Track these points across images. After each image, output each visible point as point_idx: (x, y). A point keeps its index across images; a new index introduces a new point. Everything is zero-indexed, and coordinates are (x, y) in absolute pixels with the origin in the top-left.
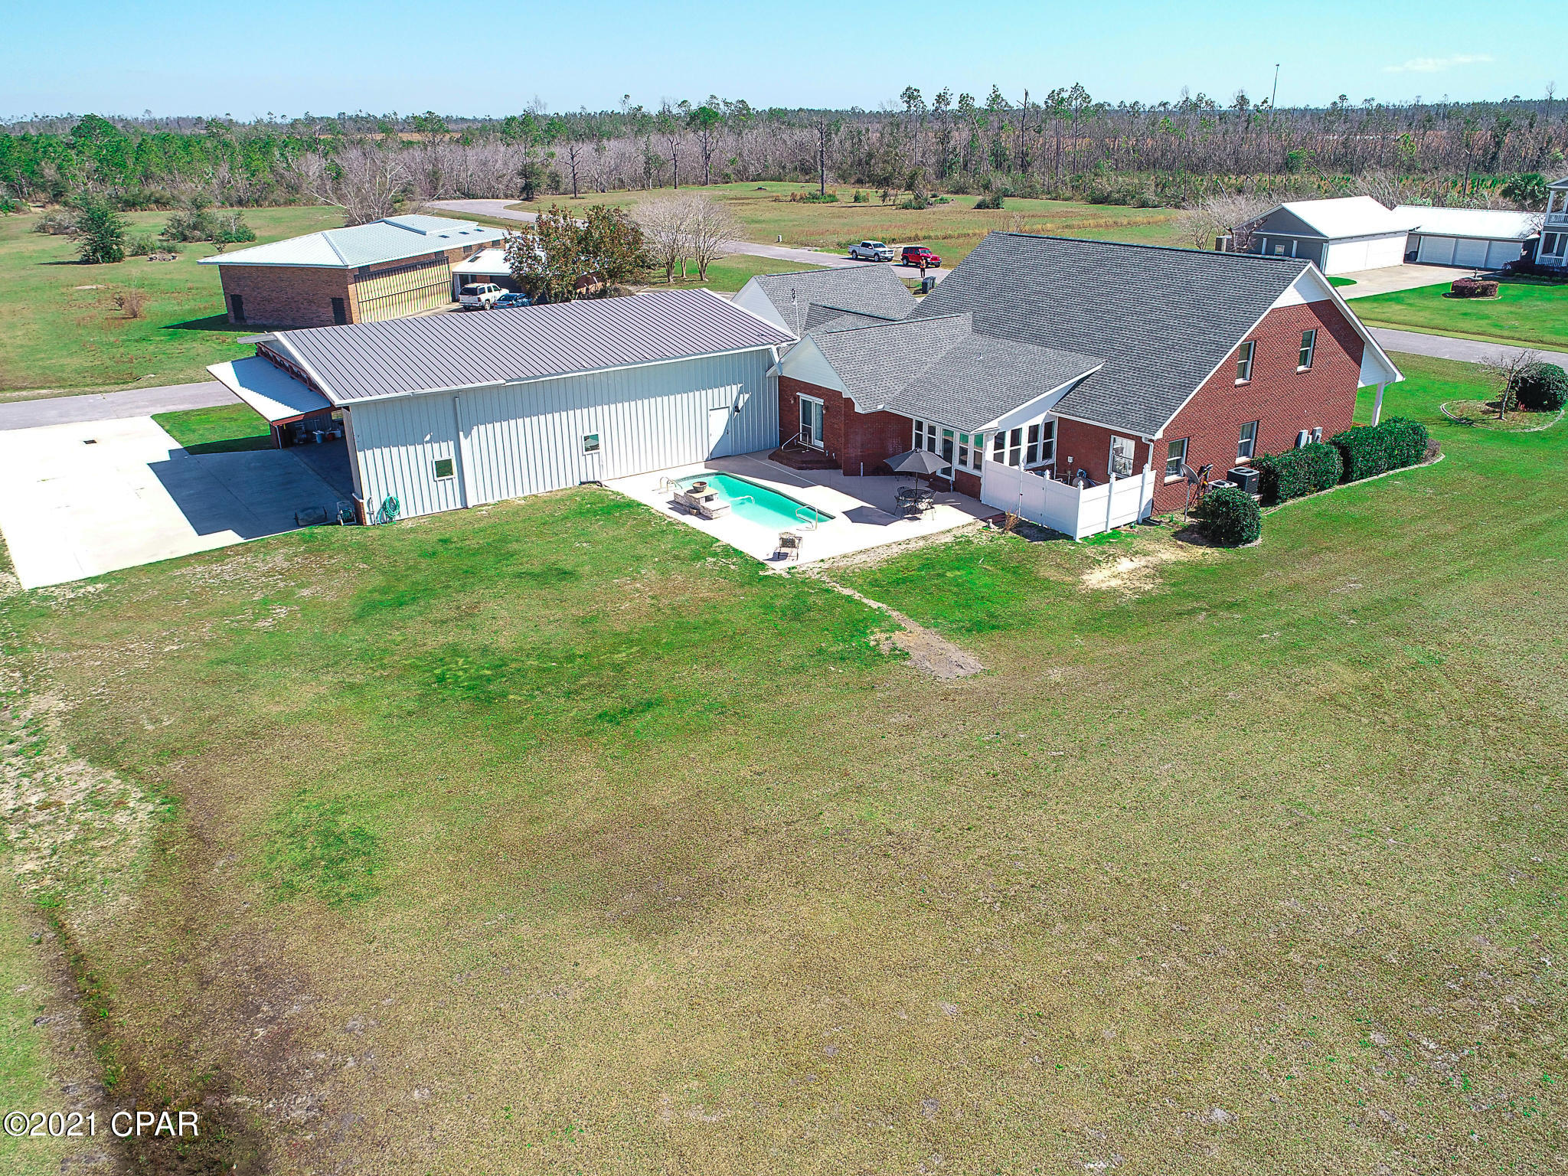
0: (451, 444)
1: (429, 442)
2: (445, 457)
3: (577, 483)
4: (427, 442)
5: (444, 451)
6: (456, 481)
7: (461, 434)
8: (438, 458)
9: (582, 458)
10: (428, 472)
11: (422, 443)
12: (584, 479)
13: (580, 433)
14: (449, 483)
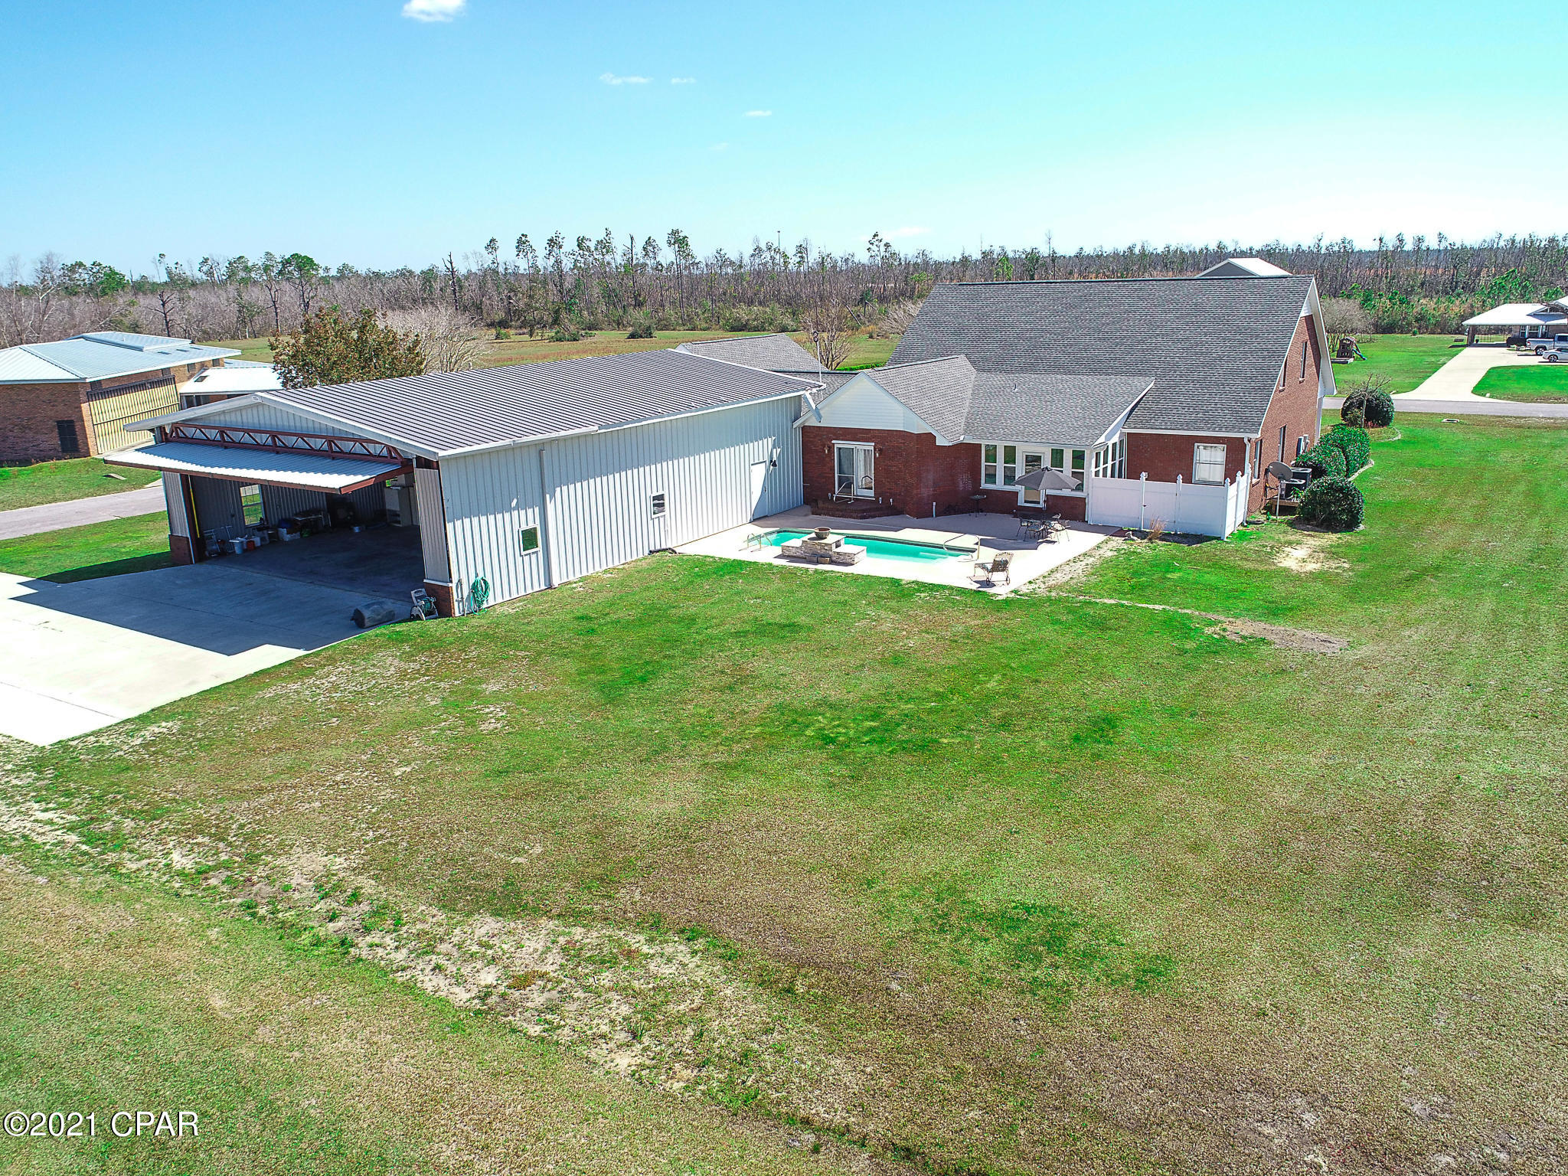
0: (537, 510)
1: (517, 508)
2: (531, 525)
3: (647, 552)
4: (514, 509)
5: (529, 519)
6: (540, 554)
7: (548, 496)
8: (524, 527)
9: (650, 522)
10: (514, 542)
11: (510, 510)
12: (652, 549)
13: (649, 493)
14: (534, 557)
